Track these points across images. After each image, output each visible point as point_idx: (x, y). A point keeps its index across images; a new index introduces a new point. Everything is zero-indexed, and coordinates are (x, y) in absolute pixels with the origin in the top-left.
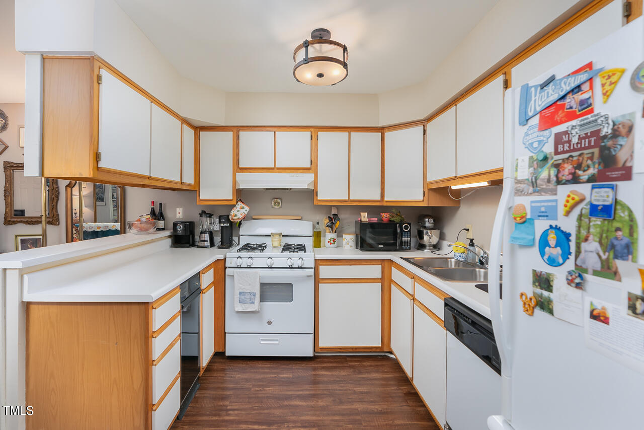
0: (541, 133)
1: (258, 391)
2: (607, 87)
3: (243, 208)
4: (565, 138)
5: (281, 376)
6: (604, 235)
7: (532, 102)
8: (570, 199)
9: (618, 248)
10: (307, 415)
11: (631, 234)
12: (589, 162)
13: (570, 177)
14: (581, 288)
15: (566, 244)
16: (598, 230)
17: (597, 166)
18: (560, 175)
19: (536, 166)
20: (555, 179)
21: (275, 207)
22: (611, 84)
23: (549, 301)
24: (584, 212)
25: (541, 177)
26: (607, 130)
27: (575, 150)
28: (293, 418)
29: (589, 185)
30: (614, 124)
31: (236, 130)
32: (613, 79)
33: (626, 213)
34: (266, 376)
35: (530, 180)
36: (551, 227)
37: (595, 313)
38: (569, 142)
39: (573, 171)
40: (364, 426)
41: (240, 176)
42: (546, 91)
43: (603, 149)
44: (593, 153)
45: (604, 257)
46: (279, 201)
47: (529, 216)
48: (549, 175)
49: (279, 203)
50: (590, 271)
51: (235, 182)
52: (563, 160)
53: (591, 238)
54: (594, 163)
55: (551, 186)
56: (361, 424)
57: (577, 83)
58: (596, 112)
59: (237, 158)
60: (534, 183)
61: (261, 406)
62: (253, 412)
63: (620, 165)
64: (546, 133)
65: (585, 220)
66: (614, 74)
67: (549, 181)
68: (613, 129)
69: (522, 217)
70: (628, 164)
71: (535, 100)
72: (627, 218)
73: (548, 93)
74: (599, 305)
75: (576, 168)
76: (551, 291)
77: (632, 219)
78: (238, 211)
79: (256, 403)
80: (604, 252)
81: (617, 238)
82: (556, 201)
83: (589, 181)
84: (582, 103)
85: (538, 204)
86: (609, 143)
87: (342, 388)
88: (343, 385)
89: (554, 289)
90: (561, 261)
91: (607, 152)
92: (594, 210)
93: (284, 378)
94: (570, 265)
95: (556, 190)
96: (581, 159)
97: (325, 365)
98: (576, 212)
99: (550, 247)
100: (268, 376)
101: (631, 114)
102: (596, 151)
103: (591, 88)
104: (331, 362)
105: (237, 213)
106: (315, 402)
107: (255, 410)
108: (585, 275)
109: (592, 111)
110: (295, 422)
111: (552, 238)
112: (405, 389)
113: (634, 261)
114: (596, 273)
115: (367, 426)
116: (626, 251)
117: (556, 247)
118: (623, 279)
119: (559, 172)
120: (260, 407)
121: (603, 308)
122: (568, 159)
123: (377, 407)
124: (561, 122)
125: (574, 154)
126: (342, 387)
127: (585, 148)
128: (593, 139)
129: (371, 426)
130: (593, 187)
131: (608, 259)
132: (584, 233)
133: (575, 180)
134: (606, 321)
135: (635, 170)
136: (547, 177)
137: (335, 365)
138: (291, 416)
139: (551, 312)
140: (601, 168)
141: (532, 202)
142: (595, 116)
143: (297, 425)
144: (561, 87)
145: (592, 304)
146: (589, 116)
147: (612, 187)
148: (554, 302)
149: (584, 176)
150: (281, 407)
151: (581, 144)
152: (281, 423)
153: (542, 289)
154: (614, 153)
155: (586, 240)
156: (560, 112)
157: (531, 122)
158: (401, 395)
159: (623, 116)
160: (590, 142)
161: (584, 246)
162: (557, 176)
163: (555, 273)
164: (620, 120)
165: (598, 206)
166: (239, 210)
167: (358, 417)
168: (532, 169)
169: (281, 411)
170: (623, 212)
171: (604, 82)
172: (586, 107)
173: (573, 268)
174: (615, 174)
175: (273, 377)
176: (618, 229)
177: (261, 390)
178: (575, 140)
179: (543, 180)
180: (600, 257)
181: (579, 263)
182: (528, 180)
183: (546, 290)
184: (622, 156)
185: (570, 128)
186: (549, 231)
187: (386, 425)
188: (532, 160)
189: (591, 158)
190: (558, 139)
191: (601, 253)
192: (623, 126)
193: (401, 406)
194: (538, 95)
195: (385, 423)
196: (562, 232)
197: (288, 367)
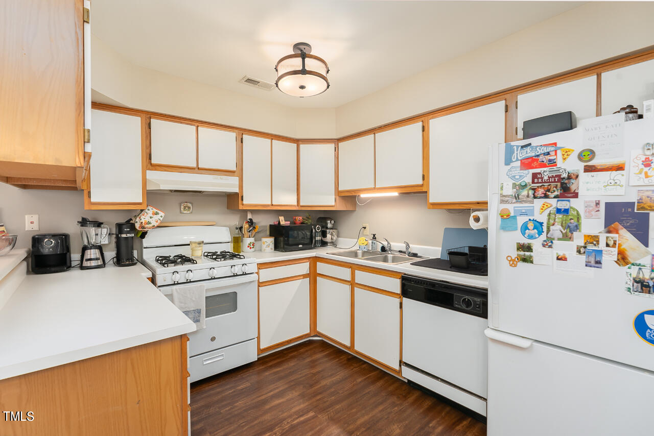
0: (522, 171)
1: (229, 410)
2: (565, 156)
3: (157, 214)
4: (539, 176)
5: (239, 388)
6: (564, 222)
7: (515, 154)
8: (545, 206)
9: (572, 227)
10: (294, 406)
11: (578, 221)
12: (555, 189)
13: (543, 195)
14: (552, 248)
15: (541, 228)
16: (560, 220)
17: (559, 191)
18: (536, 194)
19: (518, 188)
20: (533, 196)
21: (185, 212)
22: (568, 155)
23: (531, 257)
24: (551, 212)
25: (522, 194)
26: (565, 175)
27: (545, 182)
28: (285, 414)
29: (556, 199)
30: (569, 173)
31: (148, 117)
32: (568, 153)
33: (576, 212)
34: (223, 395)
35: (514, 195)
36: (530, 220)
37: (559, 257)
38: (542, 178)
39: (545, 192)
40: (342, 393)
41: (152, 175)
42: (525, 151)
43: (562, 184)
44: (557, 185)
45: (564, 232)
46: (190, 205)
47: (512, 214)
48: (528, 194)
49: (189, 208)
50: (556, 239)
51: (145, 182)
52: (538, 187)
53: (556, 223)
54: (558, 190)
55: (529, 199)
56: (338, 393)
57: (548, 151)
58: (558, 166)
59: (148, 151)
60: (517, 197)
61: (246, 420)
62: (245, 429)
63: (572, 191)
64: (526, 172)
65: (552, 216)
66: (569, 151)
67: (528, 196)
68: (568, 175)
69: (508, 215)
70: (576, 191)
71: (517, 153)
72: (576, 214)
73: (527, 151)
74: (561, 254)
75: (546, 191)
76: (532, 252)
77: (578, 214)
78: (151, 218)
79: (238, 420)
80: (564, 230)
81: (571, 223)
82: (533, 207)
83: (555, 197)
84: (550, 160)
85: (521, 209)
86: (566, 181)
87: (301, 376)
88: (300, 373)
89: (534, 250)
90: (537, 236)
91: (565, 185)
92: (559, 211)
93: (243, 389)
94: (543, 237)
95: (533, 201)
96: (549, 187)
97: (270, 364)
98: (547, 212)
99: (529, 230)
100: (227, 393)
101: (577, 170)
102: (559, 184)
103: (556, 154)
104: (274, 360)
105: (150, 220)
106: (290, 394)
107: (243, 427)
108: (553, 241)
109: (556, 165)
110: (290, 416)
111: (531, 226)
112: (343, 357)
113: (580, 231)
114: (559, 239)
115: (344, 392)
116: (576, 228)
117: (533, 229)
118: (574, 240)
119: (535, 192)
120: (246, 422)
121: (564, 254)
122: (541, 186)
123: (338, 377)
124: (536, 168)
125: (545, 184)
126: (300, 374)
127: (552, 182)
128: (556, 179)
129: (346, 391)
130: (558, 201)
131: (566, 232)
132: (552, 222)
133: (546, 196)
134: (565, 259)
135: (579, 194)
136: (527, 194)
137: (279, 360)
138: (282, 414)
139: (532, 262)
140: (561, 192)
141: (514, 207)
142: (558, 168)
143: (294, 417)
144: (536, 150)
145: (557, 253)
146: (555, 167)
147: (569, 201)
148: (534, 256)
149: (552, 195)
150: (266, 412)
151: (549, 180)
152: (280, 423)
153: (525, 251)
154: (569, 186)
155: (553, 225)
156: (535, 163)
157: (512, 164)
158: (345, 362)
159: (573, 170)
160: (555, 180)
161: (552, 228)
162: (534, 194)
163: (533, 242)
164: (572, 172)
165: (561, 209)
166: (152, 216)
167: (333, 390)
168: (515, 190)
169: (269, 414)
170: (574, 212)
171: (564, 153)
172: (552, 163)
173: (545, 239)
174: (569, 195)
175: (231, 393)
176: (571, 219)
177: (231, 408)
178: (546, 178)
179: (524, 196)
180: (562, 232)
181: (549, 236)
182: (512, 195)
183: (527, 251)
184: (573, 188)
185: (543, 172)
186: (529, 222)
187: (354, 385)
188: (514, 185)
189: (556, 187)
190: (535, 176)
191: (563, 230)
192: (574, 175)
193: (352, 369)
194: (519, 151)
195: (352, 385)
196: (538, 222)
197: (237, 378)
